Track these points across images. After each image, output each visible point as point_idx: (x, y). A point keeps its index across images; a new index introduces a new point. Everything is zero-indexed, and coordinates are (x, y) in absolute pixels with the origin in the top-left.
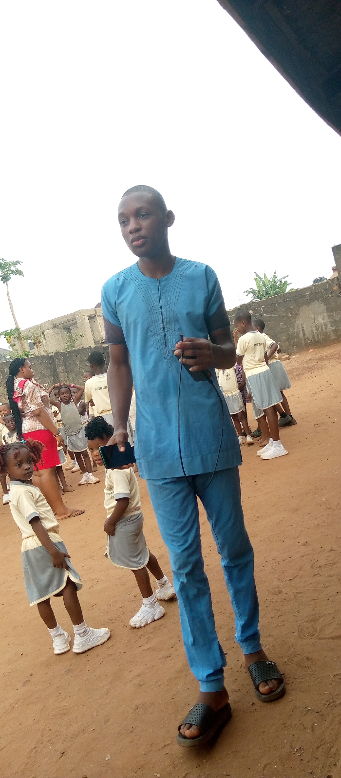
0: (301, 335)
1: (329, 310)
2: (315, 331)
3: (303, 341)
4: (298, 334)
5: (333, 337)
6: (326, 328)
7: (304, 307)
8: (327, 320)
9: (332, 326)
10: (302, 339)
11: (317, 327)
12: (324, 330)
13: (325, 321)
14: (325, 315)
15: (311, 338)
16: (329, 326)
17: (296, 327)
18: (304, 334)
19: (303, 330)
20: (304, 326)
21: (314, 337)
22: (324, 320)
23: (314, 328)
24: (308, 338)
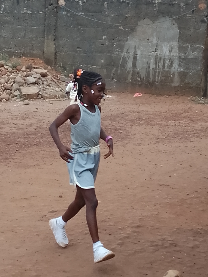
0: (130, 64)
1: (183, 38)
2: (152, 66)
3: (130, 76)
4: (125, 61)
5: (176, 83)
6: (171, 65)
7: (147, 20)
8: (175, 53)
9: (180, 65)
10: (129, 72)
11: (157, 60)
12: (166, 69)
13: (172, 55)
14: (175, 44)
15: (143, 75)
16: (176, 65)
17: (125, 50)
18: (134, 65)
19: (135, 58)
20: (139, 52)
21: (148, 73)
22: (170, 51)
23: (152, 61)
24: (138, 73)
